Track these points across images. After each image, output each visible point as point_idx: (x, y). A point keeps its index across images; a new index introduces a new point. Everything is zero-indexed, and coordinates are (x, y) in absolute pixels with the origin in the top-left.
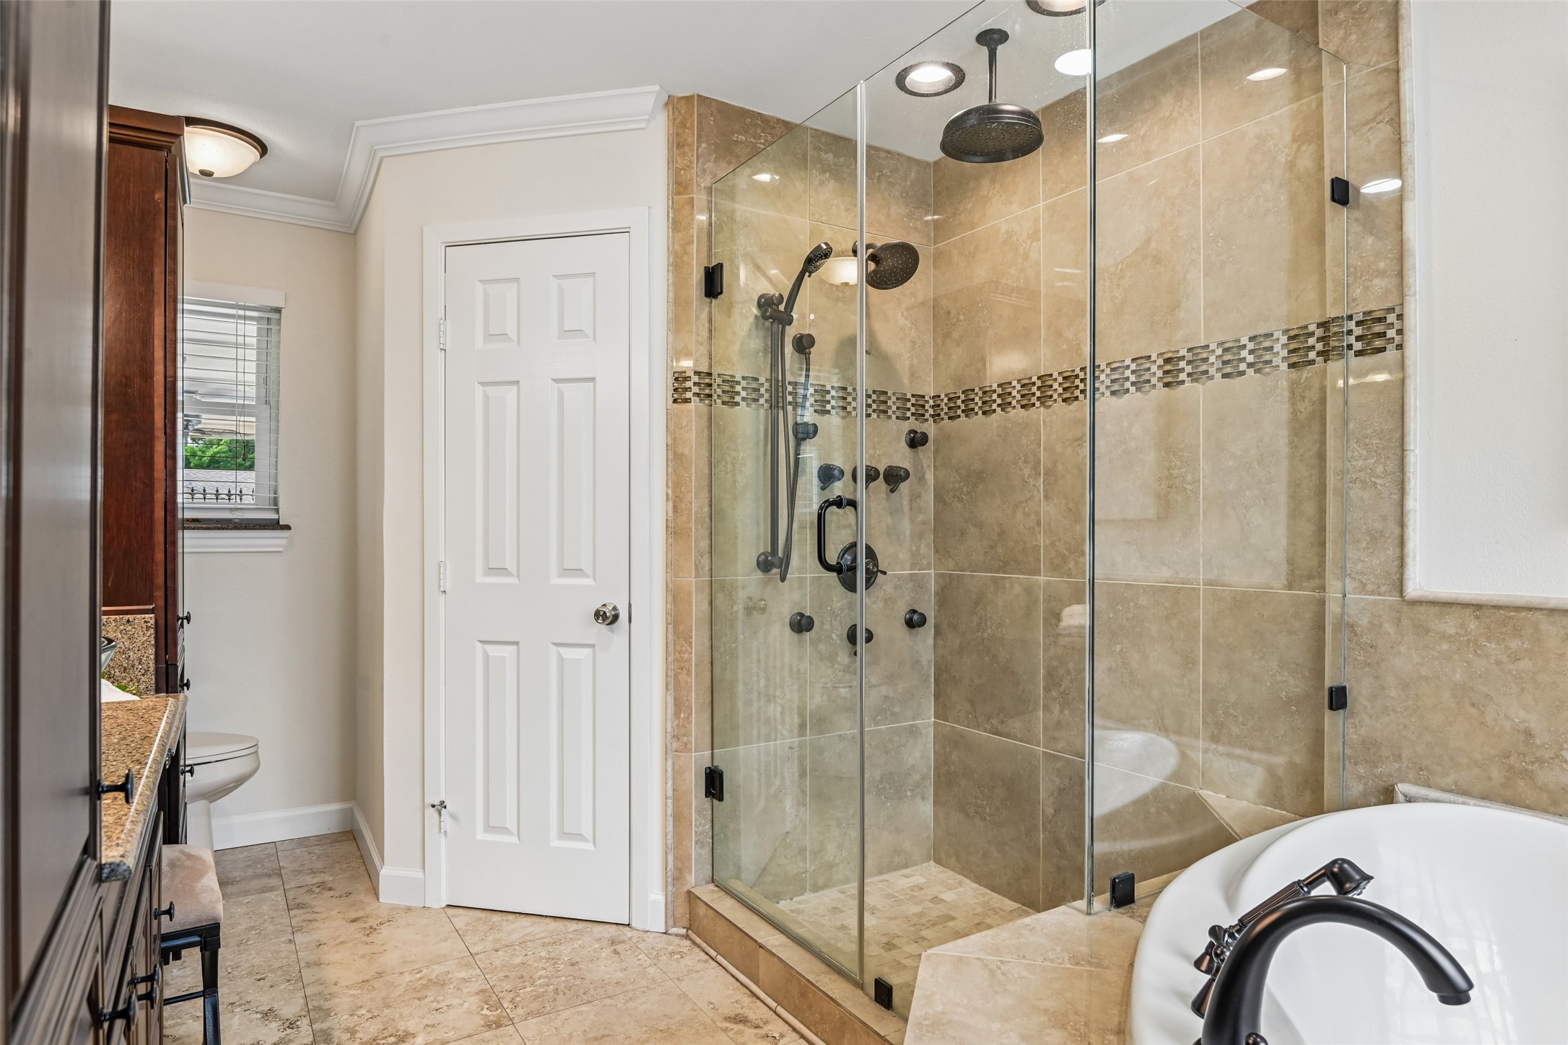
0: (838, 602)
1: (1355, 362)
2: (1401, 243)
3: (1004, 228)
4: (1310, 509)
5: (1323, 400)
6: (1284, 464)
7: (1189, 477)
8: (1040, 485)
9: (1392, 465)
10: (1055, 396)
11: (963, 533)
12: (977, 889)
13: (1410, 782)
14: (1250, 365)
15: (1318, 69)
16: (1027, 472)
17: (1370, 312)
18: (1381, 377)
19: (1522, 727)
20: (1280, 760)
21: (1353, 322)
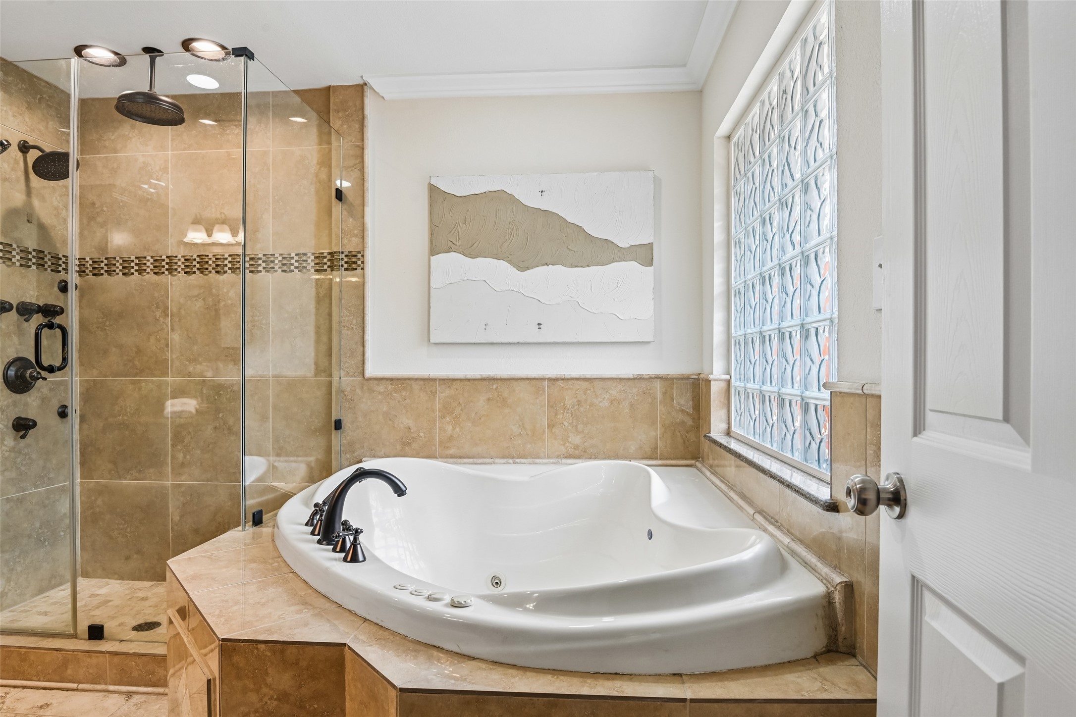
0: (5, 401)
1: (345, 273)
2: (363, 224)
3: (141, 159)
4: (324, 339)
5: (330, 288)
6: (313, 317)
7: (264, 322)
8: (168, 322)
9: (360, 320)
10: (179, 270)
11: (106, 352)
12: (122, 583)
13: (367, 457)
14: (296, 268)
15: (330, 134)
16: (158, 314)
17: (351, 252)
18: (354, 279)
19: (407, 426)
20: (312, 459)
21: (344, 255)
